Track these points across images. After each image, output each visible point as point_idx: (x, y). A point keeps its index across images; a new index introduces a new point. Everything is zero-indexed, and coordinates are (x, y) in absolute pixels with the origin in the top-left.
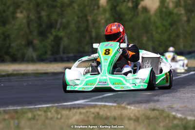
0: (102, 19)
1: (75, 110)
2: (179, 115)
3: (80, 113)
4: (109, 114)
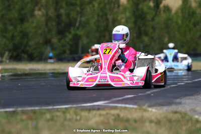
0: (122, 18)
1: (95, 112)
3: (100, 115)
4: (129, 116)
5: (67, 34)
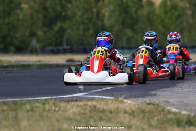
0: (106, 11)
1: (73, 103)
3: (78, 106)
5: (53, 26)
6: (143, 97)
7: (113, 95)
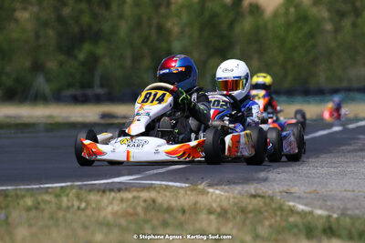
0: (175, 25)
1: (113, 194)
2: (301, 207)
3: (122, 200)
4: (173, 203)
5: (76, 51)
6: (243, 183)
7: (188, 179)
